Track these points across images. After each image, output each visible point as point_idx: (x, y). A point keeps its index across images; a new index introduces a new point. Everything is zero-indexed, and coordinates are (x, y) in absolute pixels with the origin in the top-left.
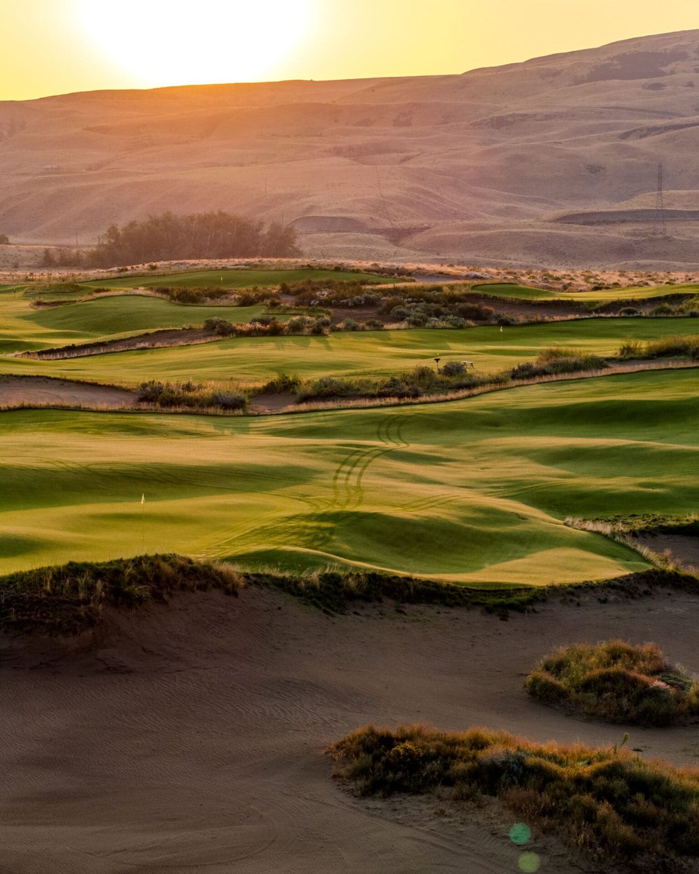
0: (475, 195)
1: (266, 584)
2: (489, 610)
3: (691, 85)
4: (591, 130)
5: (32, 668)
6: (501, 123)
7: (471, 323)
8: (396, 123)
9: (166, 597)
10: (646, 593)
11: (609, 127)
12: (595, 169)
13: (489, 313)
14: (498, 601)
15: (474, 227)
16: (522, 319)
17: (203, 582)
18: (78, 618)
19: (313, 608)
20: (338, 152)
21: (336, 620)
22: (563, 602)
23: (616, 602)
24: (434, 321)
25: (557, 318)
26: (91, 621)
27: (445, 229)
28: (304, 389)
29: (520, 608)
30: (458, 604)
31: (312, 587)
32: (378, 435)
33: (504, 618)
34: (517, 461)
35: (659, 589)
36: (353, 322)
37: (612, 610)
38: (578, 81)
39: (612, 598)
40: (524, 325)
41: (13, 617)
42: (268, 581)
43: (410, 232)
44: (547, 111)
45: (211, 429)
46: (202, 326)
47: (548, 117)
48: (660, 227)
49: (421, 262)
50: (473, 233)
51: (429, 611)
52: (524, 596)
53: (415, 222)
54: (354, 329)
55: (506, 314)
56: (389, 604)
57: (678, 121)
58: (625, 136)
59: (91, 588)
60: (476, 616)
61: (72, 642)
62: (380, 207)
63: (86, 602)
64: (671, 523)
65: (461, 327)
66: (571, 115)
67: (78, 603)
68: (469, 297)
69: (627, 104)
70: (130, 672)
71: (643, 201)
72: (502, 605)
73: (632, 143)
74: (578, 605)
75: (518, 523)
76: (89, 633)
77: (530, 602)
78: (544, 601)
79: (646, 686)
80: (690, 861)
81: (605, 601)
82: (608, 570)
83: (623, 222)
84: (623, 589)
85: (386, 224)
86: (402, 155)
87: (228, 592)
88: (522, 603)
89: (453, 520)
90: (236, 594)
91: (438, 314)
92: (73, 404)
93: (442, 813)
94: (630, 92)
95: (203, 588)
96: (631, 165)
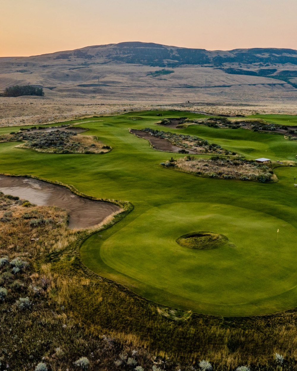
3: (75, 60)
4: (63, 68)
6: (45, 66)
11: (66, 68)
38: (54, 59)
44: (52, 64)
47: (53, 65)
58: (70, 69)
66: (57, 65)
69: (66, 63)
73: (72, 71)
94: (65, 61)
96: (74, 75)
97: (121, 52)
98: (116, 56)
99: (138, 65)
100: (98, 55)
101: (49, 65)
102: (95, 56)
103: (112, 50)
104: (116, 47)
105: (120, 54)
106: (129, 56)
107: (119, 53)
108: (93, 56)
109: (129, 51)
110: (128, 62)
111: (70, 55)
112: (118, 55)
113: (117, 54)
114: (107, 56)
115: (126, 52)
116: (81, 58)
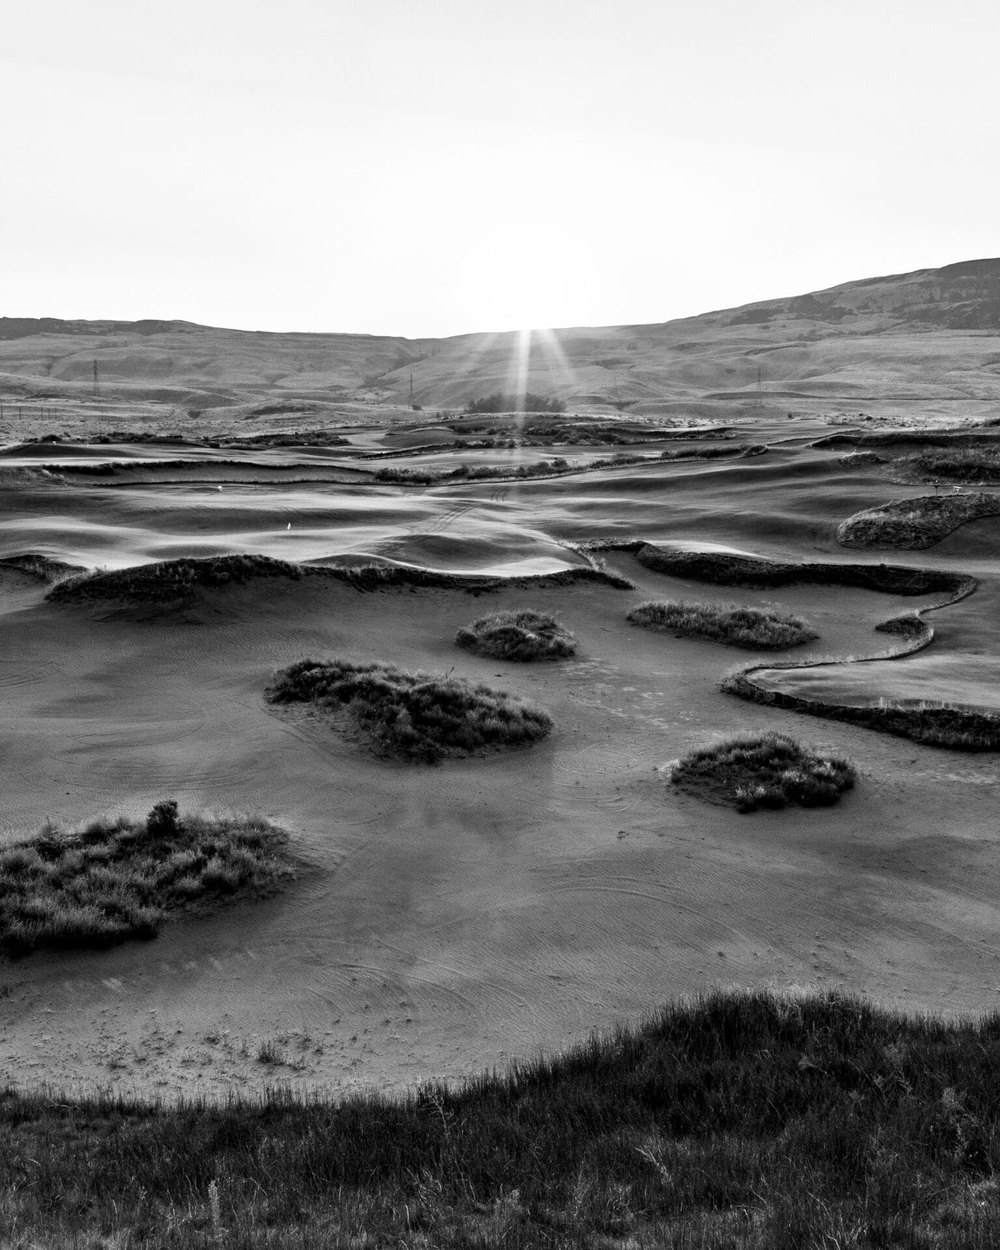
0: (666, 385)
1: (325, 574)
2: (469, 591)
3: (784, 326)
4: (729, 351)
5: (139, 621)
6: (683, 348)
7: (603, 442)
8: (629, 348)
9: (243, 579)
10: (571, 583)
11: (740, 349)
12: (730, 371)
13: (615, 437)
14: (477, 585)
15: (660, 402)
16: (632, 440)
17: (275, 571)
18: (173, 591)
19: (352, 588)
20: (597, 363)
21: (363, 595)
22: (517, 587)
23: (551, 587)
24: (583, 441)
25: (652, 440)
26: (181, 593)
27: (647, 402)
28: (471, 473)
29: (488, 590)
30: (452, 588)
31: (355, 576)
32: (492, 497)
33: (476, 595)
34: (557, 510)
35: (580, 580)
36: (535, 441)
37: (546, 592)
38: (724, 325)
39: (547, 585)
40: (633, 444)
41: (132, 590)
42: (326, 571)
43: (628, 404)
44: (707, 341)
45: (400, 493)
46: (453, 443)
47: (707, 344)
48: (759, 400)
49: (602, 414)
50: (660, 404)
51: (431, 590)
52: (492, 583)
53: (632, 399)
54: (535, 445)
55: (625, 438)
56: (408, 586)
57: (775, 345)
58: (747, 354)
59: (186, 573)
60: (460, 594)
61: (166, 605)
62: (614, 391)
63: (180, 582)
64: (620, 544)
65: (596, 445)
66: (720, 343)
67: (175, 582)
68: (609, 430)
69: (749, 337)
70: (200, 624)
71: (752, 387)
72: (478, 588)
73: (750, 357)
74: (526, 589)
75: (529, 543)
76: (180, 600)
77: (496, 586)
78: (505, 586)
79: (524, 635)
80: (451, 750)
81: (544, 587)
82: (561, 567)
83: (740, 398)
84: (556, 580)
85: (616, 400)
86: (630, 365)
87: (293, 578)
88: (491, 587)
89: (488, 540)
90: (298, 579)
91: (586, 438)
92: (331, 479)
93: (311, 714)
94: (751, 331)
95: (274, 575)
96: (748, 369)
97: (947, 295)
98: (923, 307)
99: (985, 332)
100: (866, 306)
101: (695, 345)
102: (856, 312)
103: (916, 288)
104: (932, 278)
105: (942, 299)
106: (965, 306)
107: (937, 298)
108: (850, 312)
109: (973, 291)
110: (953, 326)
111: (779, 311)
112: (932, 305)
113: (932, 300)
114: (894, 310)
115: (964, 294)
116: (809, 318)
